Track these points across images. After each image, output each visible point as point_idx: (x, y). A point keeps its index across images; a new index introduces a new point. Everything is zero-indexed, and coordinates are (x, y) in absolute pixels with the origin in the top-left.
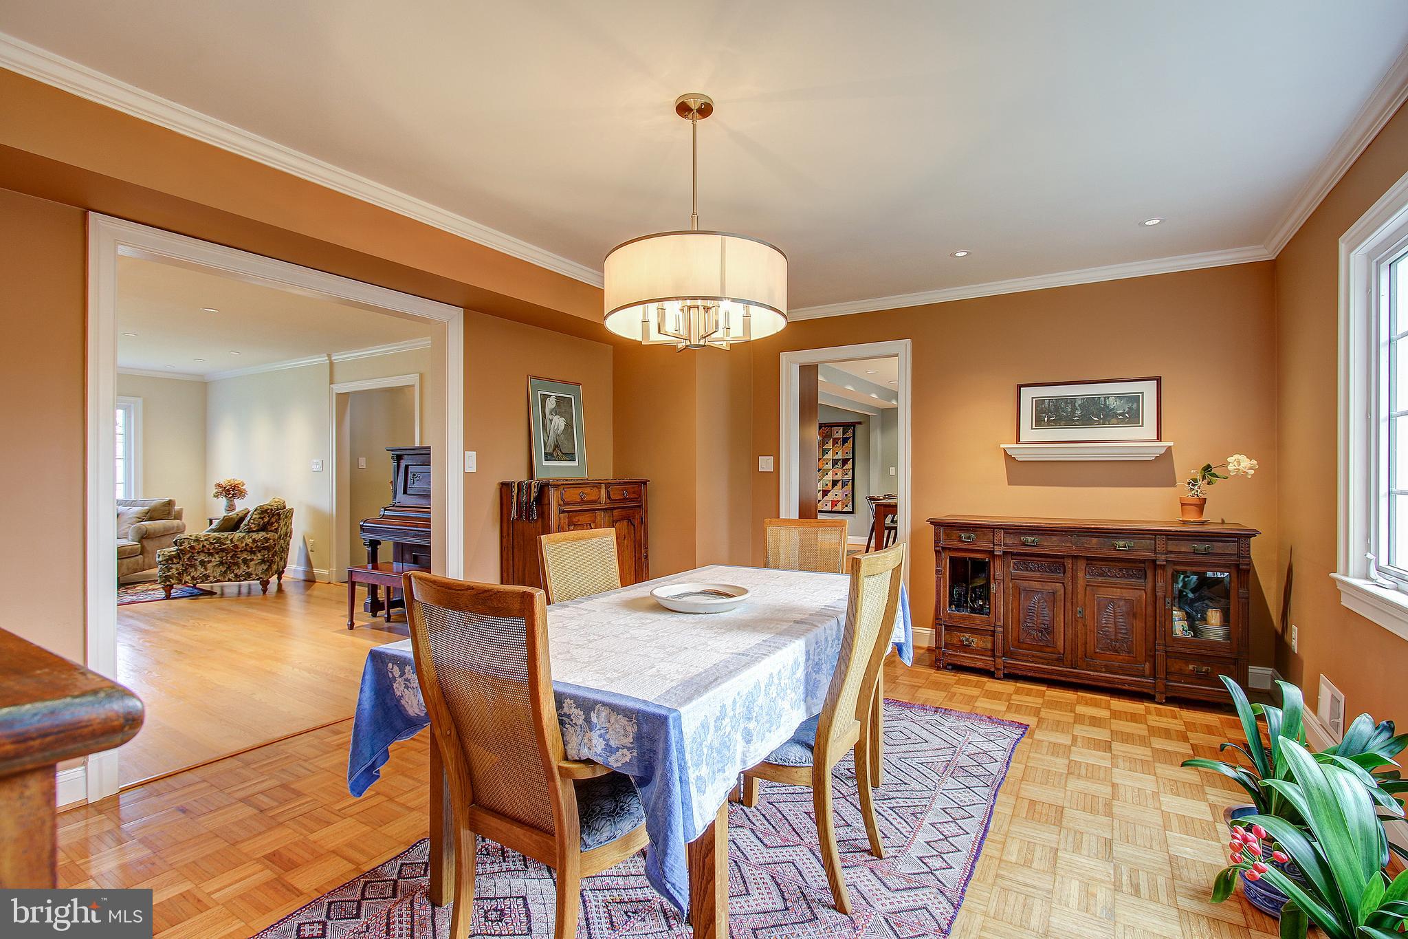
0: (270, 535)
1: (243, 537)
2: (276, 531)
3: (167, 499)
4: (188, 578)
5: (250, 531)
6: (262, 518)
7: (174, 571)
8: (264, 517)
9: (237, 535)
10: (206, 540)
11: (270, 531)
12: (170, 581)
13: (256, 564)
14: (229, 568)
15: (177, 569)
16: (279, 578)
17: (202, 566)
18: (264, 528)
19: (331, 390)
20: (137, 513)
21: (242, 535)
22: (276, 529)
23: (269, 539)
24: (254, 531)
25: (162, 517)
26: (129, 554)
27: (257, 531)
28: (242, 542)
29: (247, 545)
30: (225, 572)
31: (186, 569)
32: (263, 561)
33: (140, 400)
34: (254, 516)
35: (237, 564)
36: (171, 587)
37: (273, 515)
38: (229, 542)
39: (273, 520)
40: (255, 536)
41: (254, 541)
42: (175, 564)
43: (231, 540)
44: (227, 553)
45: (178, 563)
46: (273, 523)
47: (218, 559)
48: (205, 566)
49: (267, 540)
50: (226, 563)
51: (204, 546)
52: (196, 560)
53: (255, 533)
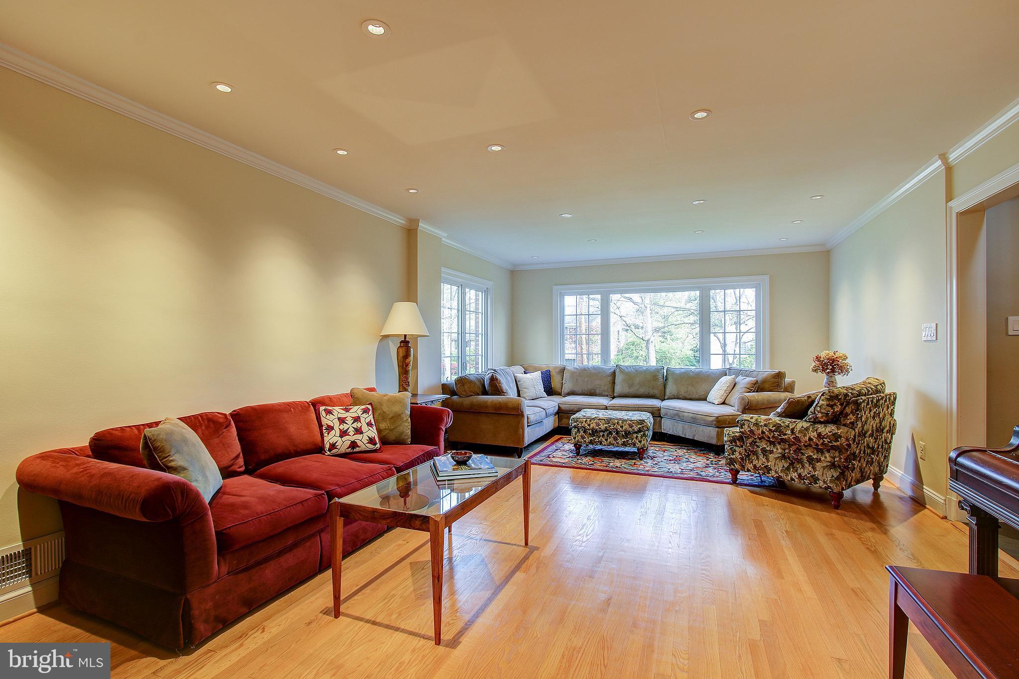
0: (842, 431)
1: (807, 429)
2: (852, 425)
3: (777, 371)
4: (750, 466)
5: (816, 421)
6: (832, 406)
7: (737, 455)
8: (835, 404)
9: (801, 424)
10: (765, 425)
11: (845, 425)
12: (734, 465)
13: (824, 468)
14: (792, 464)
15: (740, 454)
16: (876, 486)
17: (764, 455)
18: (835, 420)
19: (948, 211)
20: (748, 383)
21: (806, 425)
22: (852, 423)
23: (840, 437)
24: (821, 423)
25: (771, 388)
26: (729, 423)
27: (825, 423)
28: (805, 435)
29: (810, 439)
30: (788, 469)
31: (748, 456)
32: (833, 466)
33: (766, 278)
34: (821, 402)
35: (800, 461)
36: (737, 472)
37: (848, 403)
38: (789, 432)
39: (848, 410)
40: (821, 429)
41: (819, 435)
42: (738, 446)
43: (792, 430)
44: (790, 446)
45: (742, 447)
46: (847, 415)
47: (780, 451)
48: (766, 456)
49: (836, 437)
50: (789, 458)
51: (763, 432)
52: (758, 447)
53: (823, 425)
